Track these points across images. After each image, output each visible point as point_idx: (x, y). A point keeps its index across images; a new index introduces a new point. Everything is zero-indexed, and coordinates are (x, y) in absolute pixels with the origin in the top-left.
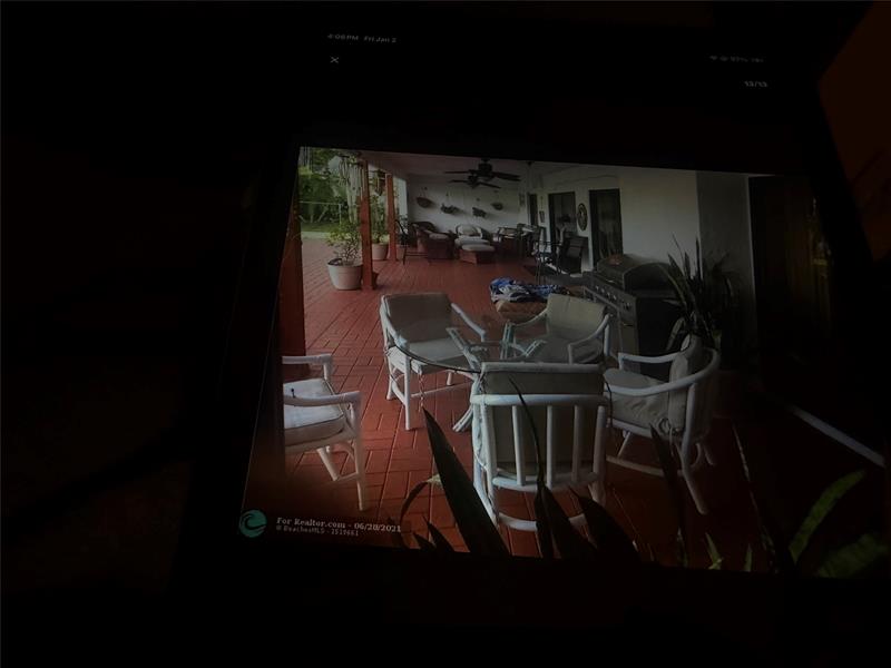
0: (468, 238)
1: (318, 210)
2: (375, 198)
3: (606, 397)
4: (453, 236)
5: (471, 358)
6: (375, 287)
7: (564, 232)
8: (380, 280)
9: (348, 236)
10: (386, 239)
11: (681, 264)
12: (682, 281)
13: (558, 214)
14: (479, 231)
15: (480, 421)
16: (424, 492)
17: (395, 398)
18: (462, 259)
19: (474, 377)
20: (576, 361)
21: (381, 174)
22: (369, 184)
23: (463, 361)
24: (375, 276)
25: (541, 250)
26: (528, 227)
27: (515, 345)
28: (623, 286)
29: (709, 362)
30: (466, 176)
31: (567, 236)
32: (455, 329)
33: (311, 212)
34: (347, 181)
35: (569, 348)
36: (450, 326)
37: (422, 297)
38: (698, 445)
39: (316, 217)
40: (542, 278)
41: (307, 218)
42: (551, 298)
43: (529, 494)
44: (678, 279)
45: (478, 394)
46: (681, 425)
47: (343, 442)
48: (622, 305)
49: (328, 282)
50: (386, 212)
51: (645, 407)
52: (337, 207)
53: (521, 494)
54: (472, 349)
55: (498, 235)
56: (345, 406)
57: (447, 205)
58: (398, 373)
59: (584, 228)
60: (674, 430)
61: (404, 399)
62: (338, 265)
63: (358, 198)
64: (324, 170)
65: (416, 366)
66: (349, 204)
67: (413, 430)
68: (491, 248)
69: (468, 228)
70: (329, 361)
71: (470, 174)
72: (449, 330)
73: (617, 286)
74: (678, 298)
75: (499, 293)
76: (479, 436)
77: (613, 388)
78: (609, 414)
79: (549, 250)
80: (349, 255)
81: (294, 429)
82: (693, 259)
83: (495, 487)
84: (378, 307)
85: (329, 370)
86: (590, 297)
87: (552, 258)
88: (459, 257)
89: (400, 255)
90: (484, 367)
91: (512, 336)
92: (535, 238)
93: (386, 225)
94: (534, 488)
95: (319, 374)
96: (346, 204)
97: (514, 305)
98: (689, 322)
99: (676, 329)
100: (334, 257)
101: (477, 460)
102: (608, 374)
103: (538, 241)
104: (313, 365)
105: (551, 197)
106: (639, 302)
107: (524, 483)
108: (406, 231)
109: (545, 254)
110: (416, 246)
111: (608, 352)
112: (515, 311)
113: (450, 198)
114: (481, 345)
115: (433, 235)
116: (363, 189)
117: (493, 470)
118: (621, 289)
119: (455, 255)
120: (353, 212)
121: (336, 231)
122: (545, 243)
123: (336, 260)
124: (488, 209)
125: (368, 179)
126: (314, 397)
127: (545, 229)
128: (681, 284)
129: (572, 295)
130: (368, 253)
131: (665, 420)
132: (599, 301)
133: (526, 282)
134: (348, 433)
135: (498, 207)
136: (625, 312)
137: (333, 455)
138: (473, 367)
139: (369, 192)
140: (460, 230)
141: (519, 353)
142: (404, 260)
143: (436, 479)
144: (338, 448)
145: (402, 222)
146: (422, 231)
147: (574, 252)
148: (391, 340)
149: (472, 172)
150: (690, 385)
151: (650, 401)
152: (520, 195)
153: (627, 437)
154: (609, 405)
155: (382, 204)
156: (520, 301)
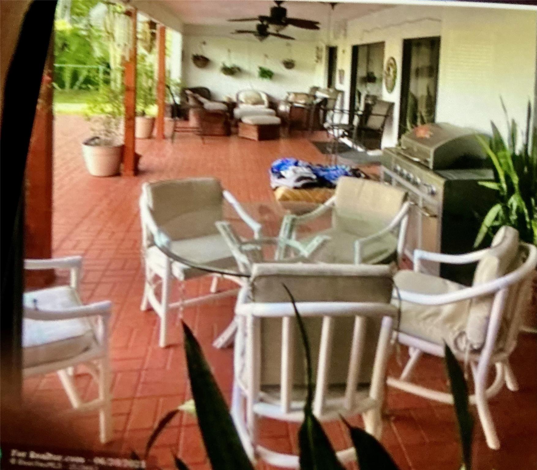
0: (250, 107)
1: (75, 76)
2: (143, 58)
3: (394, 306)
4: (232, 105)
5: (241, 259)
6: (137, 172)
7: (367, 96)
8: (143, 164)
9: (109, 108)
10: (153, 110)
11: (505, 135)
12: (505, 157)
13: (362, 73)
14: (264, 98)
15: (245, 335)
16: (175, 421)
17: (150, 309)
18: (241, 135)
19: (243, 283)
20: (364, 260)
21: (152, 25)
22: (136, 39)
23: (231, 262)
24: (137, 158)
25: (336, 121)
26: (323, 91)
27: (294, 243)
28: (431, 166)
29: (524, 260)
30: (253, 25)
31: (370, 102)
32: (225, 223)
33: (67, 77)
34: (111, 35)
35: (357, 245)
36: (221, 219)
37: (190, 184)
38: (499, 366)
39: (72, 85)
40: (333, 157)
41: (62, 86)
42: (342, 183)
43: (294, 424)
44: (501, 154)
45: (246, 302)
46: (480, 341)
47: (88, 363)
48: (426, 189)
49: (82, 166)
50: (156, 76)
51: (440, 318)
52: (97, 70)
53: (284, 424)
54: (245, 248)
55: (287, 102)
56: (93, 318)
57: (228, 65)
58: (157, 278)
59: (391, 89)
60: (471, 346)
61: (160, 310)
62: (97, 145)
63: (123, 58)
64: (85, 21)
65: (178, 269)
66: (112, 65)
67: (168, 347)
68: (276, 120)
69: (250, 94)
70: (78, 265)
71: (259, 22)
72: (219, 225)
73: (423, 165)
74: (497, 180)
75: (281, 176)
76: (243, 354)
77: (404, 295)
78: (396, 327)
79: (345, 120)
80: (108, 132)
81: (35, 347)
82: (522, 128)
83: (256, 416)
84: (137, 197)
85: (78, 275)
86: (388, 180)
87: (349, 131)
88: (237, 133)
89: (168, 131)
90: (255, 269)
91: (291, 231)
92: (330, 105)
93: (154, 92)
94: (299, 417)
95: (65, 281)
96: (108, 66)
97: (297, 192)
98: (507, 210)
99: (489, 220)
100: (91, 134)
101: (238, 384)
102: (400, 277)
103: (333, 109)
104: (59, 271)
105: (355, 49)
106: (448, 185)
107: (290, 410)
108: (178, 100)
109: (340, 126)
110: (186, 119)
111: (403, 250)
112: (298, 199)
113: (233, 54)
114: (254, 242)
115: (209, 105)
116: (130, 46)
117: (255, 394)
118: (427, 168)
119: (233, 129)
120: (117, 76)
121: (96, 101)
122: (342, 111)
123: (93, 139)
124: (277, 68)
125: (135, 32)
126: (59, 308)
127: (342, 92)
128: (502, 161)
129: (367, 177)
130: (130, 128)
131: (462, 334)
132: (399, 185)
133: (314, 163)
134: (95, 351)
135: (289, 65)
136: (429, 198)
137: (77, 377)
138: (242, 270)
139: (135, 49)
140: (242, 97)
141: (297, 252)
142: (172, 137)
143: (189, 406)
144: (82, 369)
145: (173, 88)
146: (195, 99)
147: (374, 122)
148: (151, 238)
149: (262, 18)
150: (498, 290)
151: (447, 310)
152: (318, 48)
153: (414, 355)
154: (397, 315)
155: (151, 66)
156: (305, 187)
